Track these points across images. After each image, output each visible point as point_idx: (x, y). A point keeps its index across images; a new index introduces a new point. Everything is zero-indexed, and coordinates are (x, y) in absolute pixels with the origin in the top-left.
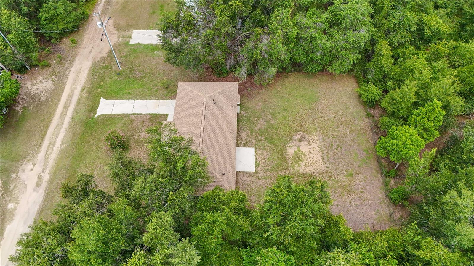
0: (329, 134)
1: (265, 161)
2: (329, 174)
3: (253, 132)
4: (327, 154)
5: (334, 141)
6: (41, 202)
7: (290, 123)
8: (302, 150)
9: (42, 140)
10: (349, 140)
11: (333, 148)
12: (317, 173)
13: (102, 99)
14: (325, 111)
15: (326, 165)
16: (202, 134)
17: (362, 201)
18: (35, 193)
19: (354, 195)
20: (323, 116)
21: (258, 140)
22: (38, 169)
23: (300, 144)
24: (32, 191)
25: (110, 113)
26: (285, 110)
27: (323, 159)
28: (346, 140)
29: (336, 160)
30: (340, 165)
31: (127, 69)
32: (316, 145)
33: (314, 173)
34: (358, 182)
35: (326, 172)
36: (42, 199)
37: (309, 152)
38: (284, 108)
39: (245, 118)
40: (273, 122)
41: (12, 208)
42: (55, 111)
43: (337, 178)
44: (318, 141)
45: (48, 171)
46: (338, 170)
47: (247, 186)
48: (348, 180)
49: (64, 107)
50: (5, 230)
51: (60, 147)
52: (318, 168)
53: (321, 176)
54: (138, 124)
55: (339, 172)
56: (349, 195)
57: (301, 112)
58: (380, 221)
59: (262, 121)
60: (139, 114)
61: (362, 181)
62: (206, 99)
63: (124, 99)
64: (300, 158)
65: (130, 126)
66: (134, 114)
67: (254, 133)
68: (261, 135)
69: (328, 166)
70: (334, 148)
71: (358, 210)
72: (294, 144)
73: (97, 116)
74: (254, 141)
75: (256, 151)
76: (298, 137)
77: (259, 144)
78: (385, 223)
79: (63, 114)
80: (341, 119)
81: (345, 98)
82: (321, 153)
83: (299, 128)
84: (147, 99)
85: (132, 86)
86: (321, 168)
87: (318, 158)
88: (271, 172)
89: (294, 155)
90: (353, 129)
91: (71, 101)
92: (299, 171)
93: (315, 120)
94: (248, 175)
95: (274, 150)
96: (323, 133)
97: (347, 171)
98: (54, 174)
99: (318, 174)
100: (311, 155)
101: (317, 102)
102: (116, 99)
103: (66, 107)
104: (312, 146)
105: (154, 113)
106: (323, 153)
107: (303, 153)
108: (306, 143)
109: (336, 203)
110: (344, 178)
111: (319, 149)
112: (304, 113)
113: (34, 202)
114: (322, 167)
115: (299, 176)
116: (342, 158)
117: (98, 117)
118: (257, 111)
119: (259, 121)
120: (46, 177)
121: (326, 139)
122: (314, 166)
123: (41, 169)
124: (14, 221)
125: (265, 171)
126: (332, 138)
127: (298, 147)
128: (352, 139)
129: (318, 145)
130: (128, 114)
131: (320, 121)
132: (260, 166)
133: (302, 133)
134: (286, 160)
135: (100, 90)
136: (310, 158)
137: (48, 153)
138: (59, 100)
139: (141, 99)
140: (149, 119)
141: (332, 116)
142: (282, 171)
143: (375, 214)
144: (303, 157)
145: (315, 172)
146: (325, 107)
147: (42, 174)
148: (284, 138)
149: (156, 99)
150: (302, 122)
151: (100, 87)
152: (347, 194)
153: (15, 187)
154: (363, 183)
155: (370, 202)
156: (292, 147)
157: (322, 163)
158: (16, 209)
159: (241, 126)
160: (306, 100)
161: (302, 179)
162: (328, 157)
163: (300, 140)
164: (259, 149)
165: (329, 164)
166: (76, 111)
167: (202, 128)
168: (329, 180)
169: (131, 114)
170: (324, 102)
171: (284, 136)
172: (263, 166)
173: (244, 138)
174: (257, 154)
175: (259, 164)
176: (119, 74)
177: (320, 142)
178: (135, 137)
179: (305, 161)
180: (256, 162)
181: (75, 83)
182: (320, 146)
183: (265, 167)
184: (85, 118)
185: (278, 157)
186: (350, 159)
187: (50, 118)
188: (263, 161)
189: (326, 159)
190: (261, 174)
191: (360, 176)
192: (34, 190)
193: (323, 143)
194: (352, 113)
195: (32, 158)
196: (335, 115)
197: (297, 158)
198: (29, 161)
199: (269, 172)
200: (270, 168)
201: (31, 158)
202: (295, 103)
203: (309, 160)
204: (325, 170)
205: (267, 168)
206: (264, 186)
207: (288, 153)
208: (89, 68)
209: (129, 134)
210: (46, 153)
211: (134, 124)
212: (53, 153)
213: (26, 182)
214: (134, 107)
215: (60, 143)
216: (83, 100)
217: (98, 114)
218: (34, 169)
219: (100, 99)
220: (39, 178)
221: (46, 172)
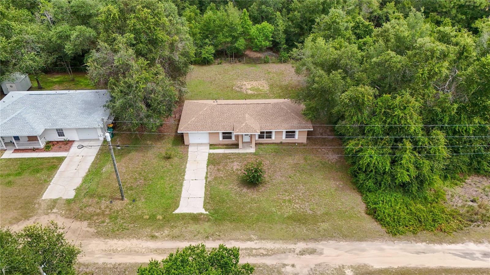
2: (269, 79)
5: (241, 76)
6: (334, 242)
7: (224, 92)
8: (250, 88)
11: (248, 77)
13: (177, 211)
14: (214, 78)
17: (287, 70)
18: (325, 252)
20: (218, 79)
22: (290, 259)
23: (245, 88)
24: (322, 255)
25: (203, 199)
26: (210, 94)
27: (257, 81)
28: (240, 72)
29: (258, 76)
30: (261, 75)
32: (245, 83)
33: (269, 84)
34: (274, 71)
35: (267, 80)
36: (330, 241)
37: (252, 85)
38: (208, 94)
41: (352, 271)
43: (271, 77)
45: (292, 246)
48: (272, 74)
50: (381, 269)
51: (255, 241)
53: (271, 82)
54: (221, 173)
60: (207, 174)
63: (181, 190)
65: (225, 178)
66: (206, 178)
72: (244, 91)
73: (206, 211)
76: (237, 89)
80: (222, 73)
81: (202, 71)
83: (229, 88)
84: (184, 171)
86: (265, 82)
89: (254, 91)
90: (231, 70)
92: (268, 89)
96: (235, 80)
97: (266, 74)
101: (205, 81)
102: (179, 197)
105: (206, 163)
106: (252, 80)
108: (243, 86)
111: (248, 82)
112: (215, 86)
113: (336, 249)
115: (272, 90)
117: (206, 210)
120: (301, 246)
121: (240, 79)
122: (263, 84)
123: (290, 256)
124: (366, 263)
130: (206, 183)
131: (223, 80)
133: (234, 87)
134: (259, 94)
135: (159, 216)
136: (256, 85)
137: (265, 253)
139: (184, 175)
140: (214, 166)
142: (269, 95)
144: (256, 88)
146: (209, 78)
147: (297, 251)
148: (239, 95)
149: (186, 164)
150: (223, 87)
151: (153, 218)
154: (274, 69)
156: (247, 91)
157: (261, 81)
158: (351, 266)
161: (274, 88)
162: (255, 79)
163: (241, 88)
168: (273, 80)
169: (206, 180)
170: (204, 78)
171: (236, 94)
176: (134, 200)
179: (259, 87)
182: (246, 81)
184: (208, 223)
185: (257, 97)
191: (269, 70)
192: (321, 254)
193: (243, 80)
194: (217, 69)
195: (274, 270)
196: (218, 75)
201: (276, 271)
202: (204, 89)
209: (235, 177)
210: (266, 255)
211: (222, 176)
212: (265, 247)
213: (313, 266)
214: (195, 180)
215: (249, 242)
216: (176, 231)
217: (203, 211)
218: (291, 263)
219: (176, 214)
220: (304, 253)
221: (295, 248)
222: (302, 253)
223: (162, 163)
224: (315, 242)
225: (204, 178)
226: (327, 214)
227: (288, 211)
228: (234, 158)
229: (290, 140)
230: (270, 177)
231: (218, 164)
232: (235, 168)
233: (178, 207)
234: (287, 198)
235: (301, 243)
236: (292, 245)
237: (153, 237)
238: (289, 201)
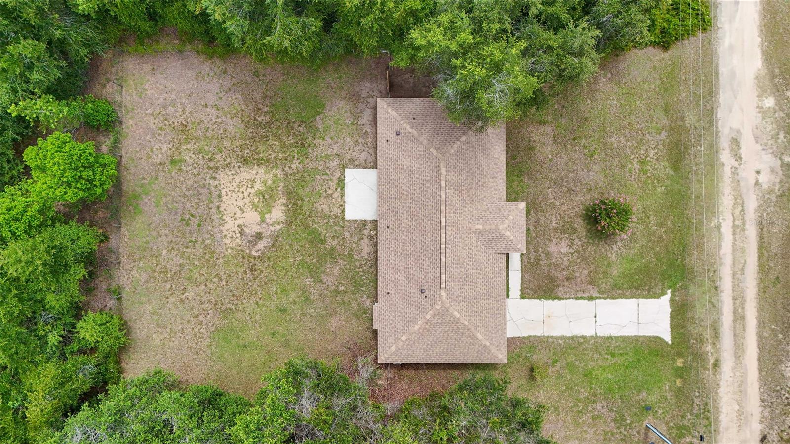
0: (201, 251)
1: (326, 191)
2: (212, 164)
3: (349, 254)
4: (211, 206)
5: (195, 235)
7: (275, 278)
8: (256, 213)
9: (761, 237)
10: (166, 235)
11: (198, 218)
12: (234, 167)
13: (668, 338)
14: (203, 306)
15: (217, 182)
16: (443, 208)
17: (164, 112)
18: (735, 126)
19: (176, 124)
20: (208, 295)
21: (338, 237)
22: (747, 175)
23: (259, 227)
24: (742, 131)
25: (641, 301)
26: (284, 311)
27: (220, 196)
28: (170, 237)
29: (196, 192)
30: (190, 183)
31: (632, 422)
32: (230, 225)
33: (239, 167)
34: (165, 147)
35: (217, 168)
36: (719, 116)
37: (245, 210)
38: (284, 316)
39: (364, 289)
40: (308, 281)
41: (767, 98)
42: (761, 309)
43: (200, 157)
44: (224, 234)
45: (727, 171)
46: (196, 173)
47: (360, 141)
48: (180, 153)
49: (743, 318)
50: (763, 60)
51: (721, 220)
52: (231, 177)
53: (228, 160)
54: (577, 274)
55: (195, 168)
56: (184, 123)
57: (250, 305)
58: (141, 78)
59: (330, 283)
60: (581, 298)
61: (157, 149)
62: (440, 295)
63: (621, 337)
64: (261, 197)
65: (593, 267)
66: (591, 298)
67: (346, 253)
68: (333, 249)
69: (211, 181)
70: (196, 218)
71: (173, 96)
72: (272, 228)
73: (665, 294)
74: (347, 234)
75: (343, 211)
76: (261, 245)
77: (336, 228)
78: (134, 75)
79: (739, 299)
80: (174, 286)
81: (157, 340)
82: (222, 209)
83: (259, 266)
84: (572, 338)
85: (610, 376)
86: (226, 176)
87: (228, 197)
88: (316, 168)
89: (273, 204)
90: (154, 261)
91: (735, 335)
92: (265, 171)
93: (224, 283)
94: (357, 163)
95: (309, 216)
96: (214, 252)
97: (180, 170)
98: (713, 164)
99: (232, 165)
100: (241, 204)
101: (216, 329)
102: (637, 339)
103: (739, 318)
104: (237, 222)
105: (550, 301)
106: (218, 207)
107: (255, 207)
108: (247, 230)
109: (208, 109)
110: (187, 158)
111: (224, 217)
112: (245, 301)
113: (731, 111)
114: (224, 178)
115: (267, 161)
116: (185, 196)
117: (663, 293)
118: (338, 310)
119: (336, 283)
120: (725, 157)
121: (208, 239)
122: (238, 181)
123: (742, 174)
124: (753, 76)
125: (327, 171)
126: (196, 241)
127: (263, 221)
128: (160, 239)
129: (227, 226)
130: (605, 299)
131: (215, 283)
132: (336, 182)
133: (254, 253)
134: (289, 193)
135: (680, 363)
136: (244, 198)
137: (740, 209)
138: (760, 337)
139: (584, 337)
140: (558, 286)
141: (190, 294)
142: (296, 171)
143: (146, 90)
144: (256, 200)
145: (236, 169)
146: (201, 318)
147: (736, 164)
148: (289, 241)
149: (552, 337)
150: (250, 280)
151: (680, 373)
152: (186, 126)
153: (775, 137)
154: (156, 146)
155: (150, 111)
156: (274, 223)
157: (222, 186)
158: (758, 97)
159: (372, 269)
160: (238, 337)
161: (261, 155)
162: (210, 200)
163: (259, 236)
164: (336, 217)
165: (209, 184)
166: (715, 307)
167: (443, 224)
168: (213, 154)
169: (597, 298)
170: (202, 331)
171: (288, 247)
172: (331, 180)
173: (366, 241)
174: (341, 206)
175: (338, 184)
176: (648, 409)
177: (221, 231)
178: (577, 242)
179: (253, 191)
180: (343, 189)
181: (740, 386)
182: (223, 222)
183: (327, 178)
184: (692, 289)
185: (302, 200)
186: (170, 195)
187: (763, 290)
188: (330, 192)
189: (215, 194)
190: (334, 164)
191: (158, 160)
192: (739, 132)
193: (215, 230)
194: (149, 301)
195: (766, 197)
196: (183, 297)
197: (267, 198)
198: (771, 191)
199: (320, 168)
200: (318, 177)
201: (768, 196)
202: (260, 327)
203: (246, 194)
204: (220, 172)
205: (323, 177)
206: (330, 141)
207: (283, 208)
208: (721, 429)
209: (591, 249)
210: (742, 207)
211: (586, 272)
212: (730, 207)
213: (759, 147)
214: (596, 317)
215: (723, 230)
216: (708, 334)
217: (666, 299)
218: (754, 175)
219: (673, 338)
220: (738, 155)
221: (730, 167)
222: (738, 158)
224: (720, 137)
225: (593, 303)
226: (666, 111)
227: (664, 169)
228: (536, 251)
230: (590, 190)
232: (564, 250)
234: (637, 166)
235: (721, 156)
236: (725, 169)
237: (716, 365)
238: (642, 163)
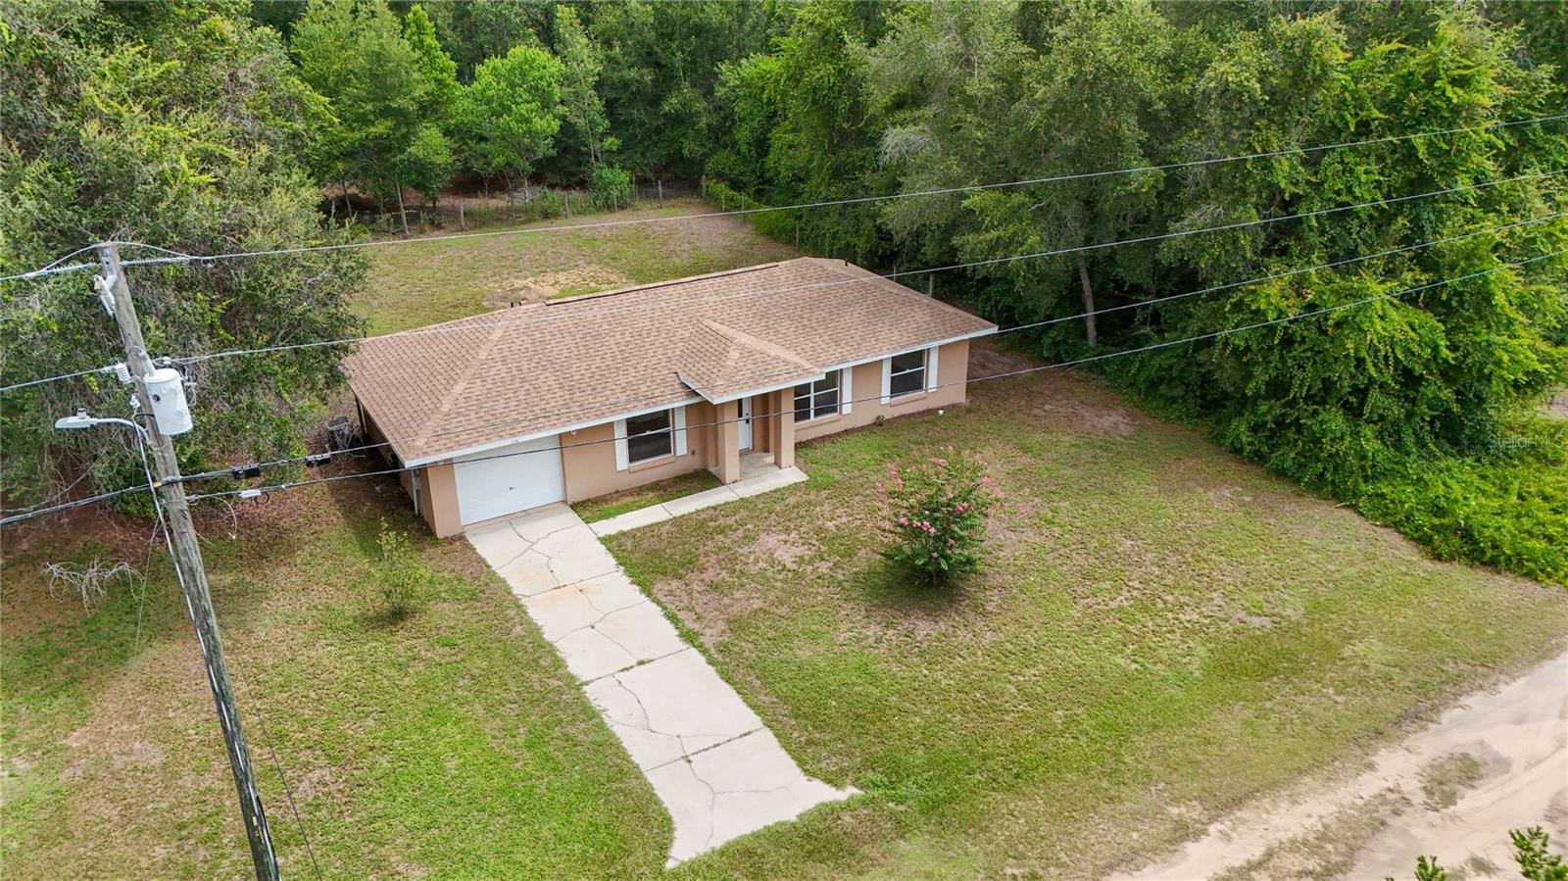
0: (461, 274)
2: (608, 260)
4: (543, 268)
5: (484, 266)
10: (470, 253)
13: (684, 850)
15: (583, 266)
18: (1503, 749)
24: (1516, 769)
25: (767, 737)
27: (563, 270)
28: (468, 256)
32: (521, 282)
34: (604, 234)
35: (606, 264)
36: (1467, 701)
43: (612, 253)
44: (503, 281)
45: (1370, 786)
48: (605, 243)
51: (1212, 828)
52: (600, 271)
53: (625, 266)
60: (677, 623)
61: (597, 231)
63: (611, 734)
66: (689, 637)
70: (514, 262)
73: (837, 785)
84: (543, 645)
86: (599, 268)
87: (567, 274)
96: (466, 281)
97: (580, 246)
100: (563, 282)
102: (628, 772)
104: (530, 285)
105: (626, 581)
106: (544, 272)
108: (522, 292)
109: (687, 245)
110: (603, 247)
111: (531, 277)
113: (1519, 722)
114: (595, 267)
116: (542, 252)
117: (834, 780)
120: (1399, 765)
121: (486, 275)
122: (599, 275)
126: (474, 269)
128: (461, 251)
129: (517, 281)
130: (711, 662)
133: (485, 303)
139: (559, 664)
140: (678, 578)
147: (1415, 794)
149: (522, 613)
154: (601, 230)
155: (645, 221)
157: (581, 268)
162: (551, 265)
165: (576, 262)
168: (626, 258)
169: (700, 649)
177: (505, 279)
178: (824, 568)
182: (523, 278)
186: (536, 245)
189: (563, 267)
191: (581, 234)
192: (1503, 763)
193: (504, 276)
204: (602, 265)
209: (827, 592)
211: (759, 604)
212: (1282, 837)
214: (641, 663)
217: (822, 793)
219: (693, 868)
220: (1446, 789)
221: (1389, 785)
222: (1441, 792)
223: (378, 646)
224: (1424, 728)
225: (680, 644)
226: (1321, 607)
227: (1186, 649)
228: (741, 523)
229: (910, 403)
231: (691, 563)
232: (785, 557)
233: (666, 825)
234: (1125, 601)
235: (1383, 753)
236: (1366, 776)
238: (1145, 608)
